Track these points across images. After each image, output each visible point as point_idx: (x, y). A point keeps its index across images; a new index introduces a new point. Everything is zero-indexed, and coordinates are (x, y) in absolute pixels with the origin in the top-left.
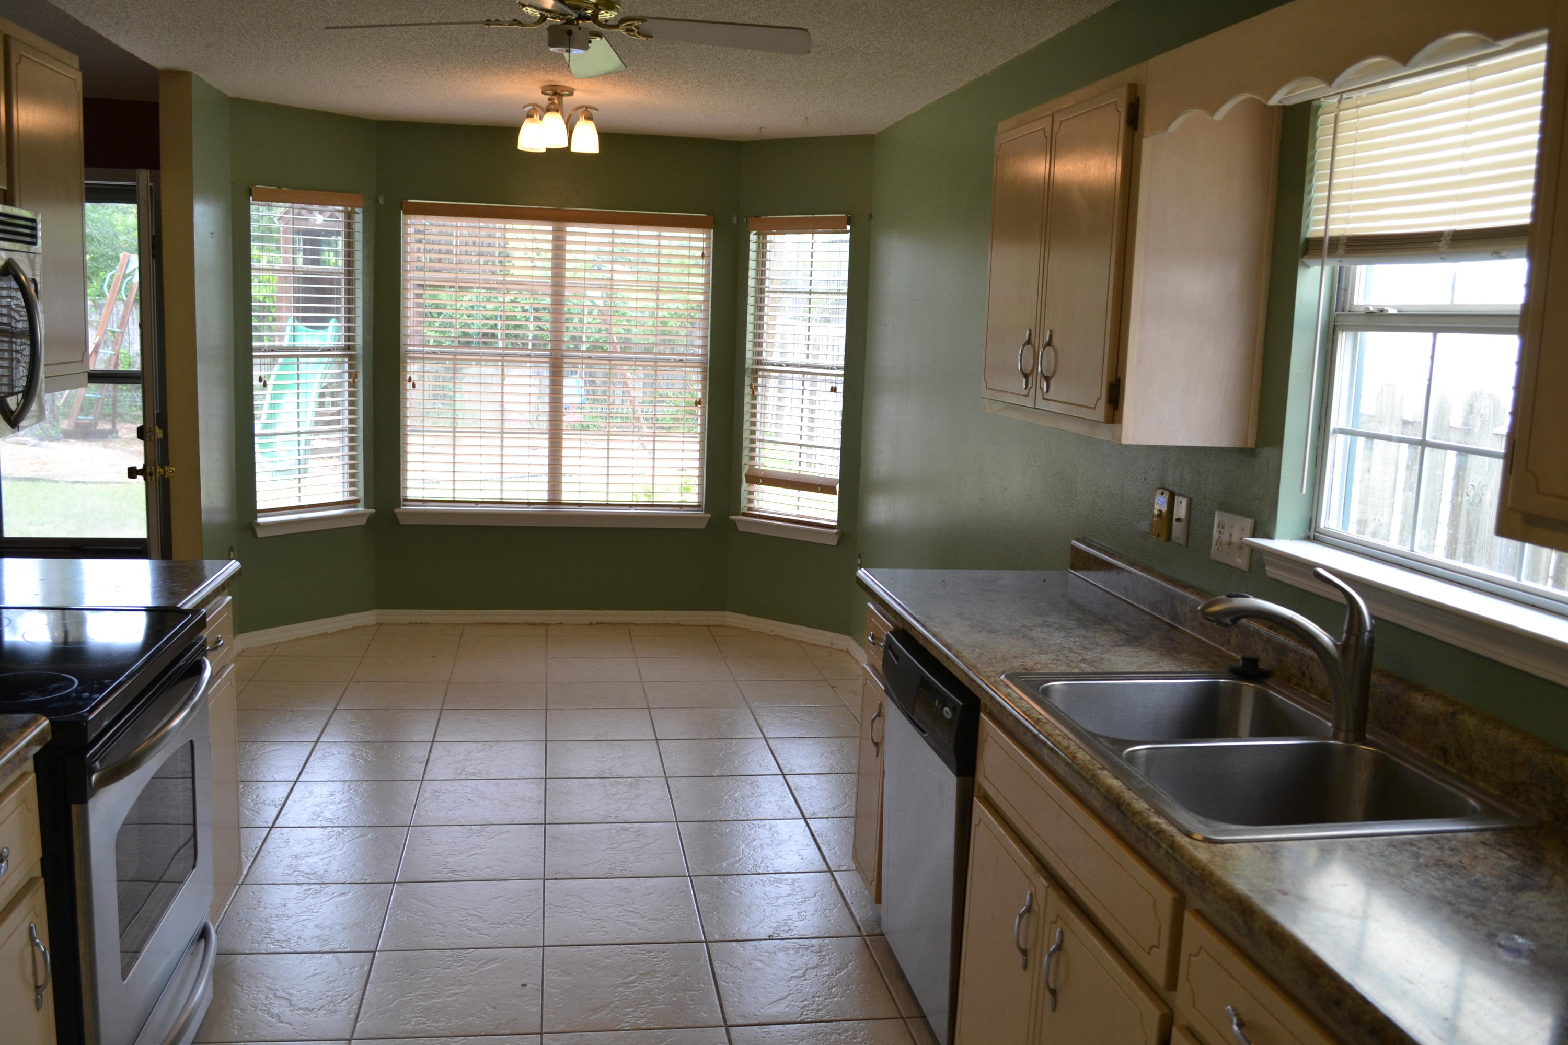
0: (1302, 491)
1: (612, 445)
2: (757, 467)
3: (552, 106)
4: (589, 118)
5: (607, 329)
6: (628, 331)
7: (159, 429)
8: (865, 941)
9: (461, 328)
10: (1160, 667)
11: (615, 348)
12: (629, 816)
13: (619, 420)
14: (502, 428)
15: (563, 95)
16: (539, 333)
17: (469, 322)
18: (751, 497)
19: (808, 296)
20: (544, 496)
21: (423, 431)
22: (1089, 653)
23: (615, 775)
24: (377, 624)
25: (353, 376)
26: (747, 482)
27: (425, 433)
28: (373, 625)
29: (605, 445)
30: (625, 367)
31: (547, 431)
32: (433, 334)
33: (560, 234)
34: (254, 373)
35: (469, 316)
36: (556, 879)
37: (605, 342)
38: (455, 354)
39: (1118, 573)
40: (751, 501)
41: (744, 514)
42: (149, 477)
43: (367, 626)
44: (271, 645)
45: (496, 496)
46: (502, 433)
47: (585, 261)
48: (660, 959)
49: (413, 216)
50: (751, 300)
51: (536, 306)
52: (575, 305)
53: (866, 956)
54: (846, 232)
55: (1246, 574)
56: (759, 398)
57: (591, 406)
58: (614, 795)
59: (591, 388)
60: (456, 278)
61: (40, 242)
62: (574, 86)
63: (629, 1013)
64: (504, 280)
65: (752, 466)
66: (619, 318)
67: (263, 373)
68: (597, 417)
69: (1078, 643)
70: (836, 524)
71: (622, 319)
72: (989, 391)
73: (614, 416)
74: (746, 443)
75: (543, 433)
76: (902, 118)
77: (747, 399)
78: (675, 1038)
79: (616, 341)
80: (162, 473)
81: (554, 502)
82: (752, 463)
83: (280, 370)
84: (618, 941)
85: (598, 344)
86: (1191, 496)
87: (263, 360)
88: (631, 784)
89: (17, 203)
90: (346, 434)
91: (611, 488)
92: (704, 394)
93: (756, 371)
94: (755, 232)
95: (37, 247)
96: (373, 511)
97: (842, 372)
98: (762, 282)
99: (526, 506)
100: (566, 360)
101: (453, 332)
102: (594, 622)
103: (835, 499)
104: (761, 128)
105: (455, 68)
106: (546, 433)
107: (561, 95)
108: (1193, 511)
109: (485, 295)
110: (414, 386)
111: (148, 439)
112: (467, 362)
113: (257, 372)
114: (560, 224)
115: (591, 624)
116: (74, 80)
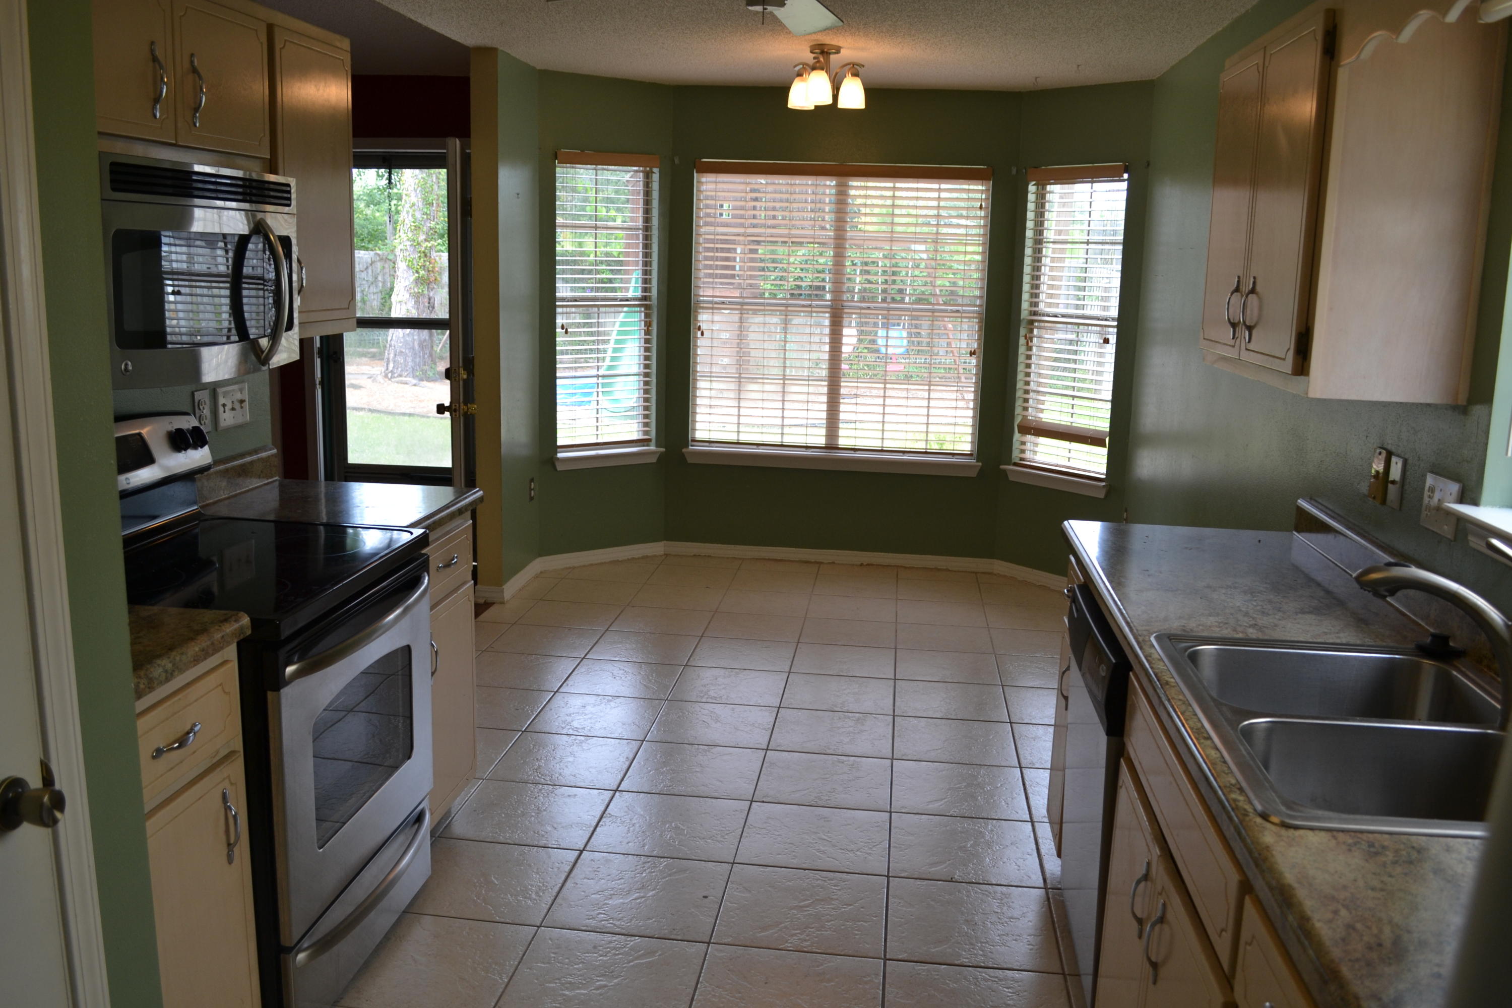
0: (1507, 454)
1: (933, 395)
2: (1030, 418)
3: (818, 65)
4: (856, 75)
5: (931, 282)
6: (954, 284)
7: (464, 370)
8: (1047, 894)
9: (794, 281)
10: (1339, 638)
11: (937, 300)
12: (848, 749)
13: (942, 371)
14: (784, 375)
15: (830, 54)
16: (868, 286)
17: (802, 275)
18: (1023, 447)
19: (1085, 246)
20: (821, 441)
21: (710, 376)
22: (1265, 618)
23: (845, 709)
24: (665, 554)
25: (648, 325)
26: (1019, 432)
27: (712, 379)
28: (661, 556)
29: (926, 395)
30: (946, 319)
31: (827, 378)
32: (769, 287)
33: (842, 189)
34: (557, 321)
35: (802, 270)
36: (763, 802)
37: (931, 294)
38: (787, 306)
39: (1335, 537)
40: (1023, 451)
41: (1016, 464)
42: (454, 413)
43: (655, 556)
44: (567, 568)
45: (776, 439)
46: (784, 379)
47: (916, 216)
48: (839, 888)
49: (705, 175)
50: (1028, 251)
51: (866, 260)
52: (903, 258)
53: (1043, 909)
54: (1124, 180)
55: (1452, 543)
56: (1034, 349)
57: (915, 356)
58: (839, 728)
59: (916, 339)
60: (745, 232)
61: (294, 202)
62: (840, 44)
63: (795, 935)
64: (789, 234)
65: (1025, 417)
66: (945, 271)
67: (565, 321)
68: (921, 367)
69: (1259, 608)
70: (1104, 477)
71: (948, 271)
72: (1206, 341)
73: (938, 366)
74: (1019, 394)
75: (822, 381)
76: (1177, 61)
77: (1022, 349)
78: (832, 964)
79: (938, 293)
80: (466, 410)
81: (831, 446)
82: (1025, 413)
83: (625, 317)
84: (804, 866)
85: (924, 297)
86: (1406, 457)
87: (565, 309)
88: (858, 719)
89: (281, 171)
90: (642, 378)
91: (886, 435)
92: (979, 345)
93: (1032, 322)
94: (1034, 183)
95: (291, 208)
96: (663, 449)
97: (1115, 323)
98: (1041, 233)
99: (804, 450)
100: (846, 311)
101: (787, 285)
102: (865, 564)
103: (1104, 451)
104: (1036, 78)
105: (723, 32)
106: (825, 381)
107: (828, 54)
108: (1408, 473)
109: (818, 249)
110: (702, 334)
111: (453, 379)
112: (796, 314)
113: (560, 321)
114: (843, 179)
115: (862, 565)
116: (343, 60)
